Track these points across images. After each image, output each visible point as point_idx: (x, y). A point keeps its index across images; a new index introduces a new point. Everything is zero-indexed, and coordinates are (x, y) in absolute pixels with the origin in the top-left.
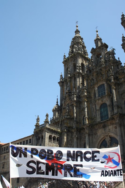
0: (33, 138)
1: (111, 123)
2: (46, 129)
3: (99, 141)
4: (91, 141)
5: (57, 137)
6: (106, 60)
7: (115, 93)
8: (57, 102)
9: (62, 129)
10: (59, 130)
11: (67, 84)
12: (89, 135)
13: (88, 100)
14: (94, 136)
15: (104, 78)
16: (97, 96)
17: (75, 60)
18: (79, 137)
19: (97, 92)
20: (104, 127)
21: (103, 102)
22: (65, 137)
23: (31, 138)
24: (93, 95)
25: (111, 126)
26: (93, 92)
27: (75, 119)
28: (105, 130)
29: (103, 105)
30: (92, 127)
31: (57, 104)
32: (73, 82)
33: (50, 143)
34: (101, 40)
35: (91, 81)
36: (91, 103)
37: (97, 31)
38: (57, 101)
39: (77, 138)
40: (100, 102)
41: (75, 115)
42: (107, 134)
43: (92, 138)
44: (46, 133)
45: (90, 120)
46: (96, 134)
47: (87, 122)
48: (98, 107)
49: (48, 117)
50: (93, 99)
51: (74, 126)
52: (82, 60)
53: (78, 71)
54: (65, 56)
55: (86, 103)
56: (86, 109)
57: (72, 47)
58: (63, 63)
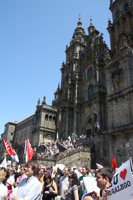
0: (34, 117)
1: (95, 102)
2: (42, 109)
3: (86, 118)
4: (79, 119)
5: (53, 116)
6: (95, 45)
7: (98, 74)
8: (59, 87)
9: (59, 109)
10: (56, 110)
11: (66, 70)
12: (78, 113)
13: (79, 82)
14: (82, 114)
15: (93, 61)
16: (87, 78)
17: (74, 48)
18: (71, 116)
19: (86, 75)
20: (90, 105)
21: (91, 84)
22: (60, 116)
23: (33, 117)
24: (84, 77)
25: (95, 105)
26: (84, 75)
27: (68, 100)
28: (90, 108)
29: (91, 86)
30: (80, 106)
31: (59, 88)
32: (71, 68)
33: (46, 121)
34: (93, 27)
35: (83, 65)
36: (82, 85)
37: (91, 20)
38: (59, 85)
39: (69, 117)
40: (88, 83)
41: (69, 96)
42: (92, 112)
43: (81, 116)
44: (43, 112)
45: (80, 100)
46: (84, 112)
47: (76, 102)
48: (86, 88)
49: (45, 99)
50: (84, 81)
51: (67, 106)
52: (81, 48)
53: (75, 57)
54: (67, 46)
55: (77, 85)
56: (77, 90)
57: (73, 37)
58: (65, 52)
